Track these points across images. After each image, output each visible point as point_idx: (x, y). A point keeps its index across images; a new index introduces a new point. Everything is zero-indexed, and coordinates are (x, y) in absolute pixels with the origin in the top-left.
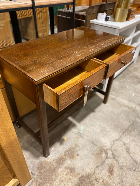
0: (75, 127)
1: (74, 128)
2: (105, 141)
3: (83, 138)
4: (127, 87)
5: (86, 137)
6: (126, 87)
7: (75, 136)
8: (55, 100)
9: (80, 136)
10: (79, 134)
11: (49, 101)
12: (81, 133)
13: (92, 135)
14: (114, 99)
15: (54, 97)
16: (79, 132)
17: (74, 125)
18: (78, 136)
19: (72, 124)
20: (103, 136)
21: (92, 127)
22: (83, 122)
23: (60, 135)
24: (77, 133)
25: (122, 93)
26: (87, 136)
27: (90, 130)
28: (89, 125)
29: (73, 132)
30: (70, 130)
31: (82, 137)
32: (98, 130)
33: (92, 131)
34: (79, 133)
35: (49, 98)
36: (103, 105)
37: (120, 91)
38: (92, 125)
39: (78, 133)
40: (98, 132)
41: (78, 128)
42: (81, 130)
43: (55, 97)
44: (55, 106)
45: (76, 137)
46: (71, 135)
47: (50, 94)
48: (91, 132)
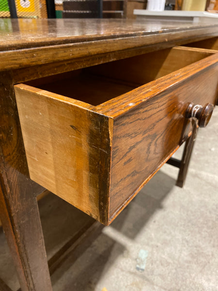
0: (125, 253)
1: (124, 257)
2: (211, 284)
3: (151, 283)
4: (213, 149)
5: (157, 280)
6: (210, 150)
7: (130, 279)
8: (84, 163)
9: (143, 277)
10: (138, 272)
11: (51, 172)
12: (143, 270)
13: (174, 271)
14: (195, 176)
15: (79, 144)
16: (138, 266)
17: (122, 249)
18: (138, 279)
19: (116, 247)
20: (201, 272)
21: (168, 249)
22: (143, 237)
23: (90, 282)
24: (133, 269)
25: (207, 162)
26: (163, 277)
27: (165, 256)
28: (159, 244)
29: (122, 270)
30: (112, 263)
31: (148, 280)
32: (185, 255)
33: (170, 261)
34: (138, 269)
35: (50, 157)
36: (177, 189)
37: (202, 158)
38: (165, 243)
39: (135, 270)
40: (187, 262)
41: (134, 254)
42: (142, 261)
43: (84, 140)
44: (80, 195)
45: (132, 284)
46: (118, 277)
47: (52, 132)
48: (168, 264)
